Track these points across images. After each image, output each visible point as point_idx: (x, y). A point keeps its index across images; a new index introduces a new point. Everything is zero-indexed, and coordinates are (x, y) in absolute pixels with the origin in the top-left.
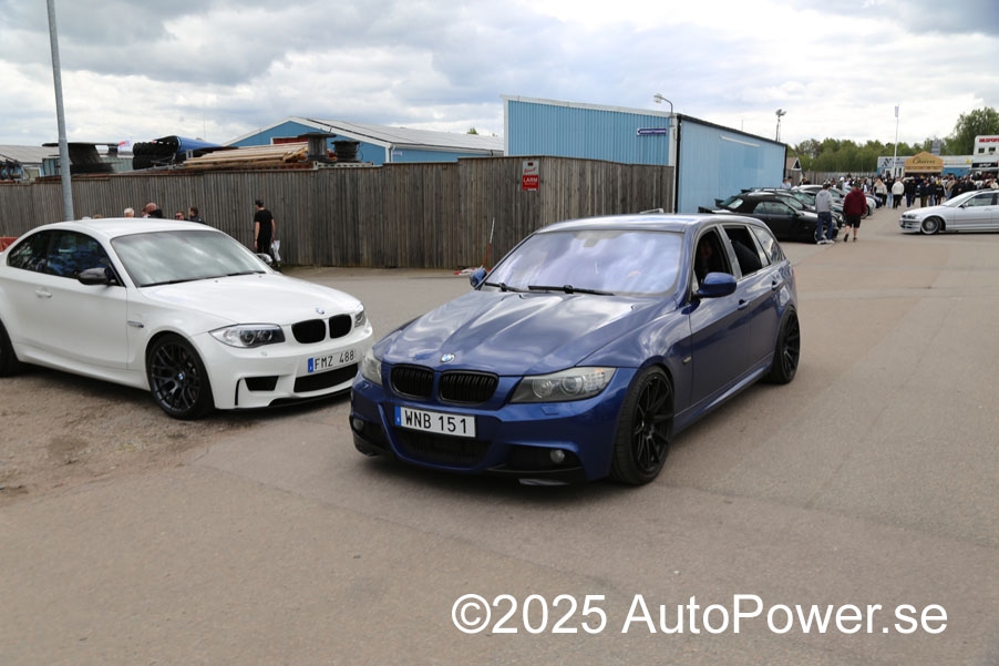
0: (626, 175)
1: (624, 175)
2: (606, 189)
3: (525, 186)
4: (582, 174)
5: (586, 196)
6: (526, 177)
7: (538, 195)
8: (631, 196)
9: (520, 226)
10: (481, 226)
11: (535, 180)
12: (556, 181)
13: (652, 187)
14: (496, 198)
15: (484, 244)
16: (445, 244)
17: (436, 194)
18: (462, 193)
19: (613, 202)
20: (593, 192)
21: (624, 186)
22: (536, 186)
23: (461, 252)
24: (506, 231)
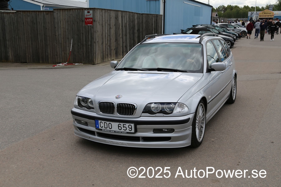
0: (139, 18)
1: (138, 18)
2: (129, 25)
3: (86, 23)
4: (117, 18)
5: (119, 28)
6: (87, 19)
7: (93, 28)
8: (142, 28)
9: (85, 43)
10: (66, 42)
11: (91, 20)
12: (102, 20)
13: (152, 25)
14: (73, 29)
15: (68, 52)
16: (49, 52)
17: (44, 27)
18: (56, 26)
19: (133, 31)
20: (122, 26)
21: (138, 23)
22: (92, 23)
23: (57, 55)
24: (78, 45)
